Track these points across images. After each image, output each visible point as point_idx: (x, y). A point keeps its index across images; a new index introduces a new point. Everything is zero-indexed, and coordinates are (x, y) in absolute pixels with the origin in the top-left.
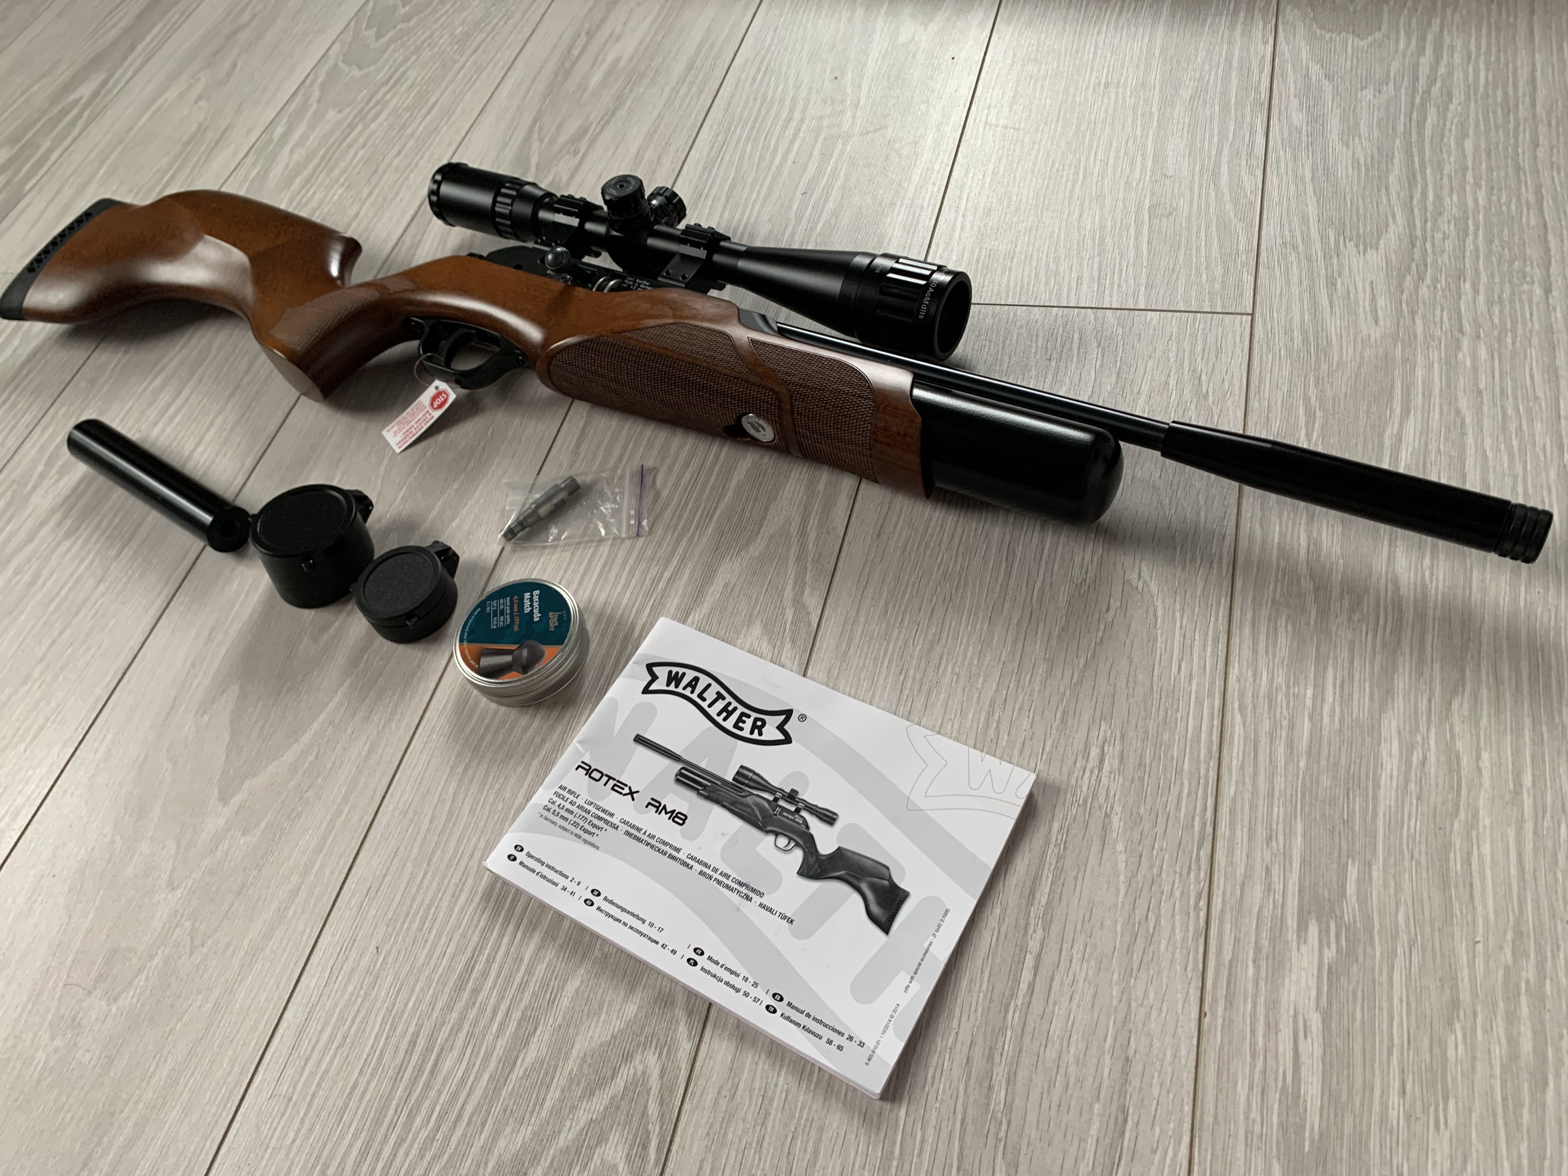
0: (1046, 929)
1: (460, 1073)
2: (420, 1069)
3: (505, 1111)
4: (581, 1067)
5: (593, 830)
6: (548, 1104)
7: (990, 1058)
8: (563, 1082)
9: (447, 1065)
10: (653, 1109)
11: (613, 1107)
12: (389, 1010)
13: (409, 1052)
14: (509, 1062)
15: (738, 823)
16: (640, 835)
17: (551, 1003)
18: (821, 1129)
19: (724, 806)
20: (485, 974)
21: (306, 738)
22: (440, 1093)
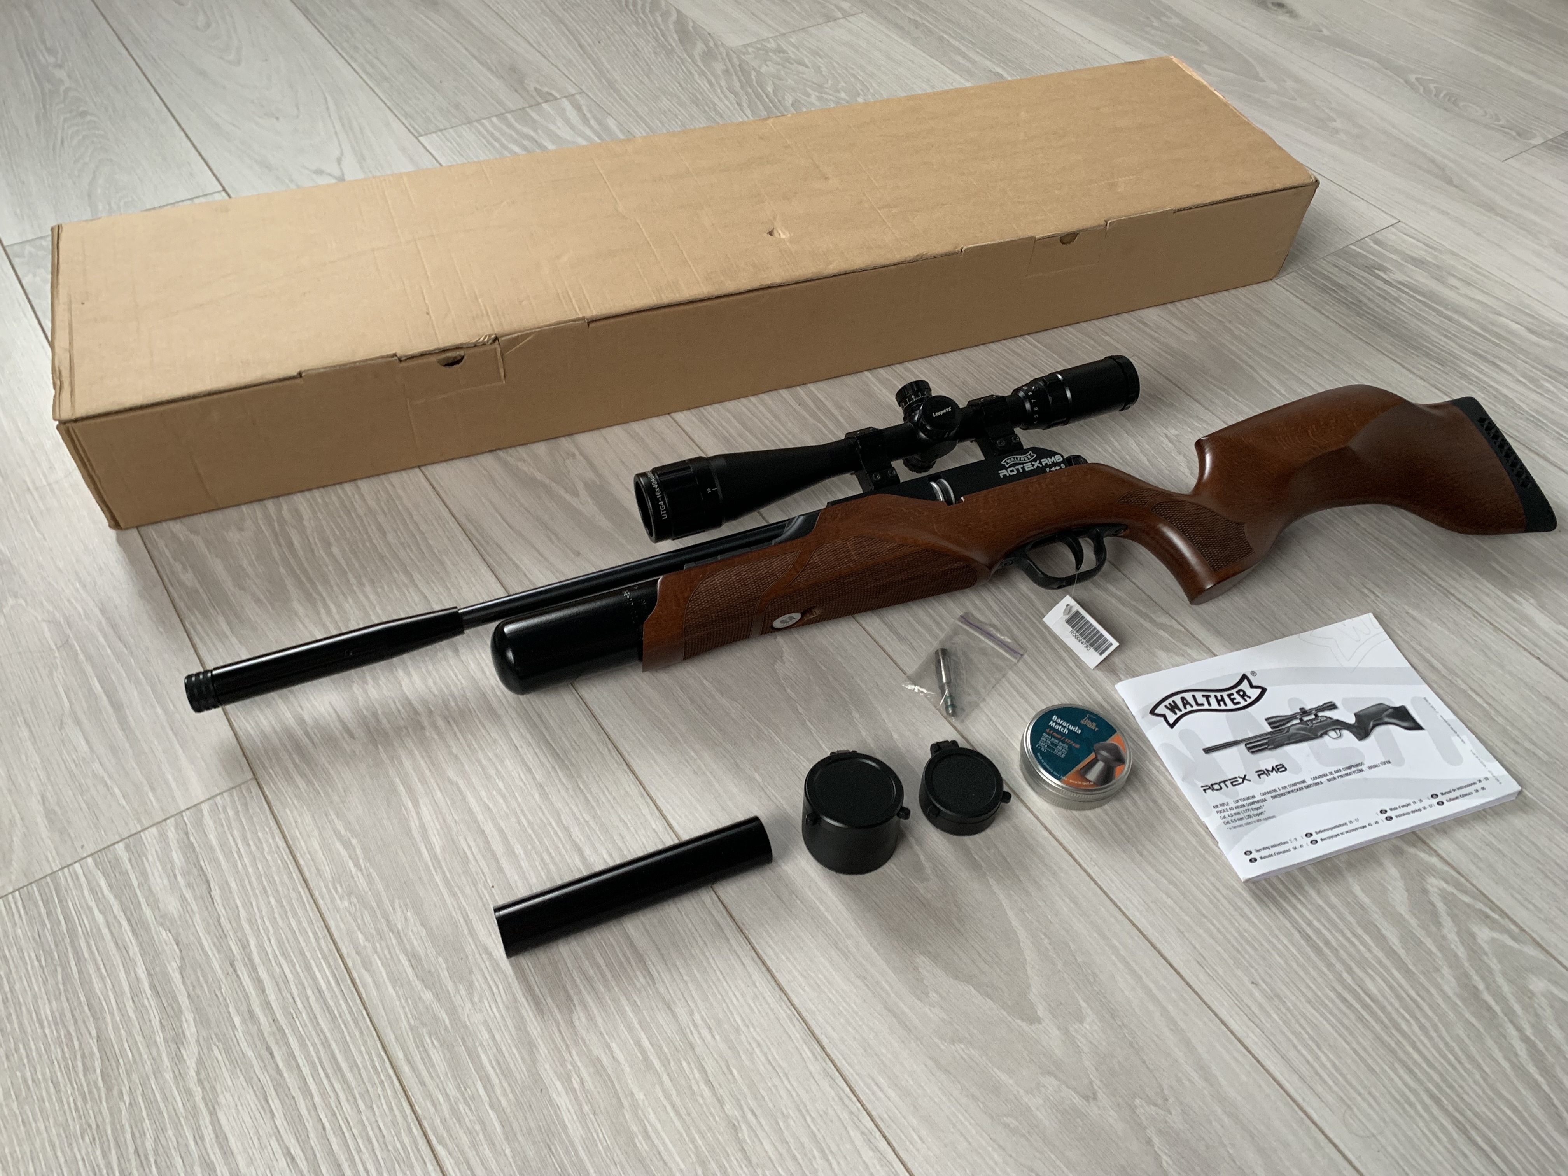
0: (1458, 676)
1: (1384, 985)
2: (1366, 1007)
3: (1425, 974)
4: (1418, 919)
5: (1259, 811)
6: (1434, 949)
7: (1518, 743)
8: (1423, 933)
9: (1373, 990)
10: (1466, 899)
11: (1454, 918)
12: (1309, 1002)
13: (1350, 1006)
14: (1391, 953)
15: (1305, 745)
16: (1279, 793)
17: (1362, 907)
18: (1521, 833)
19: (1288, 744)
20: (1318, 933)
21: (1022, 934)
22: (1391, 1004)
